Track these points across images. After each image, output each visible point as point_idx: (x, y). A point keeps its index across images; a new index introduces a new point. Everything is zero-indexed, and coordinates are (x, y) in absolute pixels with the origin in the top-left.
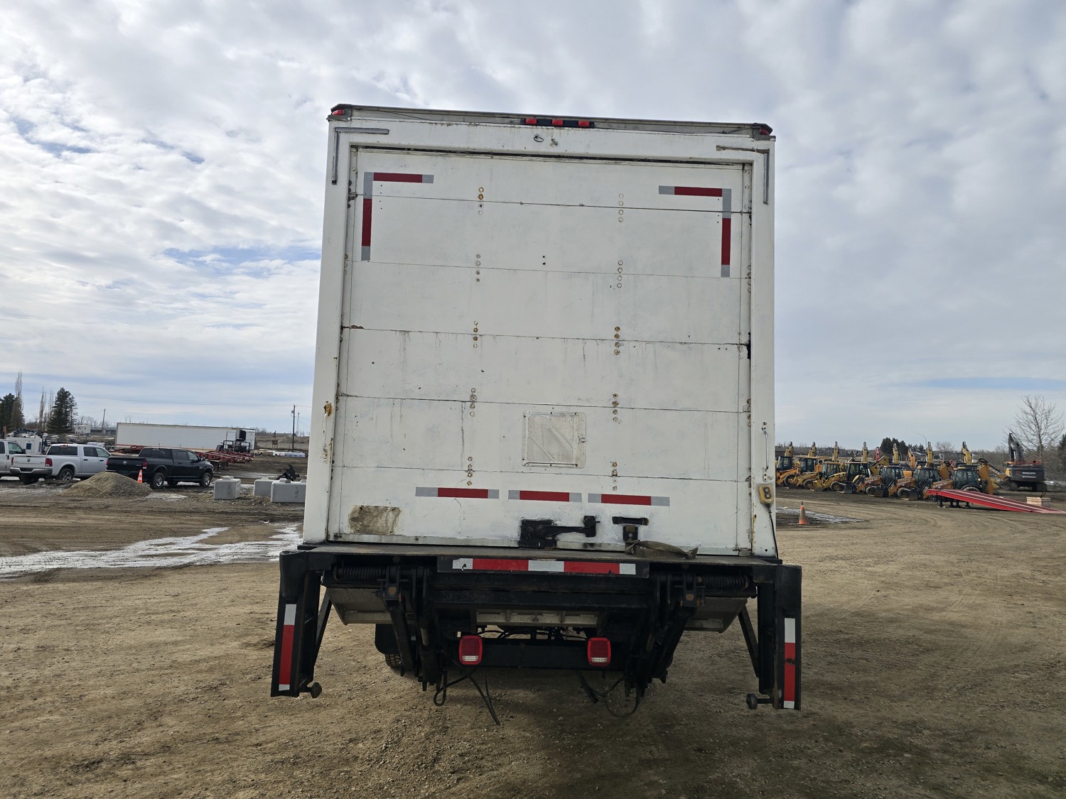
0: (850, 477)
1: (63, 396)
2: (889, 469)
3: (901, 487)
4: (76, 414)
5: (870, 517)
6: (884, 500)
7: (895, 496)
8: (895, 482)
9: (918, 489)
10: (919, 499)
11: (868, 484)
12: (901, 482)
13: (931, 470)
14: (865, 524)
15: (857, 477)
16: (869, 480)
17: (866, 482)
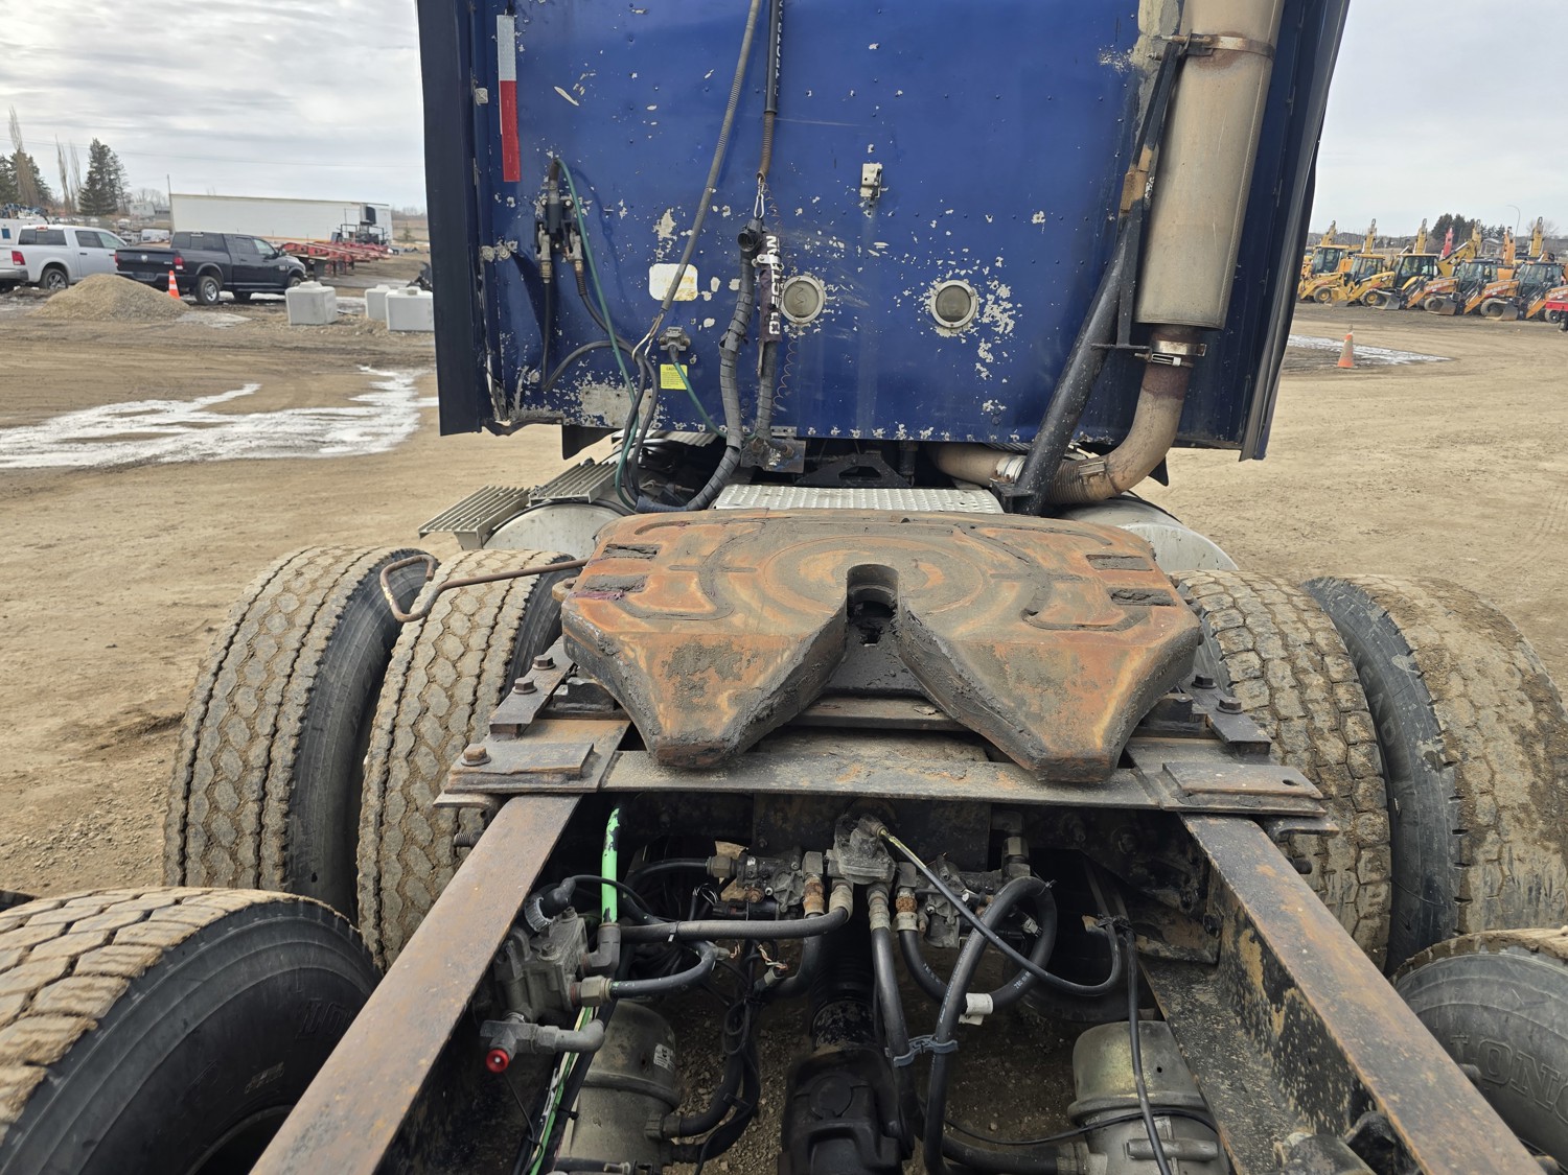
0: (1400, 280)
1: (100, 153)
2: (1473, 266)
3: (1490, 296)
4: (126, 184)
5: (1456, 352)
6: (1456, 319)
7: (1476, 312)
8: (1482, 287)
9: (1522, 301)
10: (1519, 318)
11: (1430, 293)
12: (1492, 289)
13: (1549, 265)
14: (1453, 366)
15: (1413, 279)
16: (1432, 286)
17: (1427, 289)
